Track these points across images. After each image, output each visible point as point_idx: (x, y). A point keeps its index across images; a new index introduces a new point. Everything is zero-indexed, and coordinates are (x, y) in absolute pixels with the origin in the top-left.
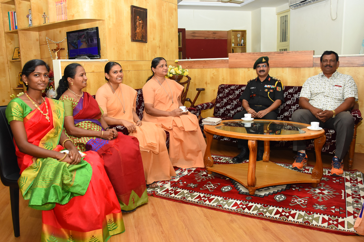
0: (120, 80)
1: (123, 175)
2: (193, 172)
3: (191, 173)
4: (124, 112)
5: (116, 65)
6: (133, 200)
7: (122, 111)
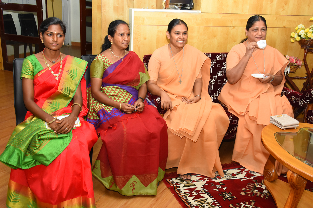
0: (181, 44)
1: (123, 156)
2: (252, 178)
3: (249, 178)
4: (180, 82)
5: (180, 24)
6: (133, 186)
7: (178, 80)
